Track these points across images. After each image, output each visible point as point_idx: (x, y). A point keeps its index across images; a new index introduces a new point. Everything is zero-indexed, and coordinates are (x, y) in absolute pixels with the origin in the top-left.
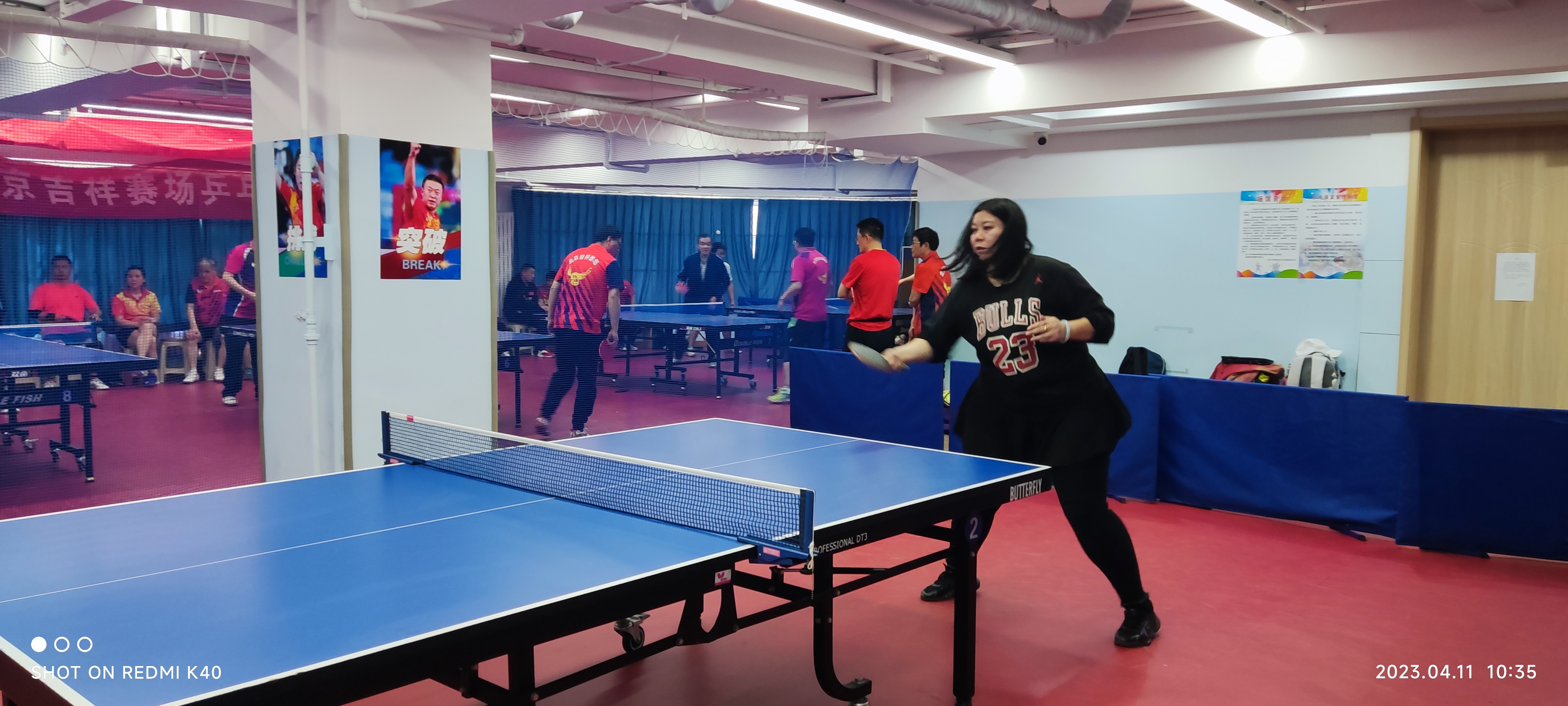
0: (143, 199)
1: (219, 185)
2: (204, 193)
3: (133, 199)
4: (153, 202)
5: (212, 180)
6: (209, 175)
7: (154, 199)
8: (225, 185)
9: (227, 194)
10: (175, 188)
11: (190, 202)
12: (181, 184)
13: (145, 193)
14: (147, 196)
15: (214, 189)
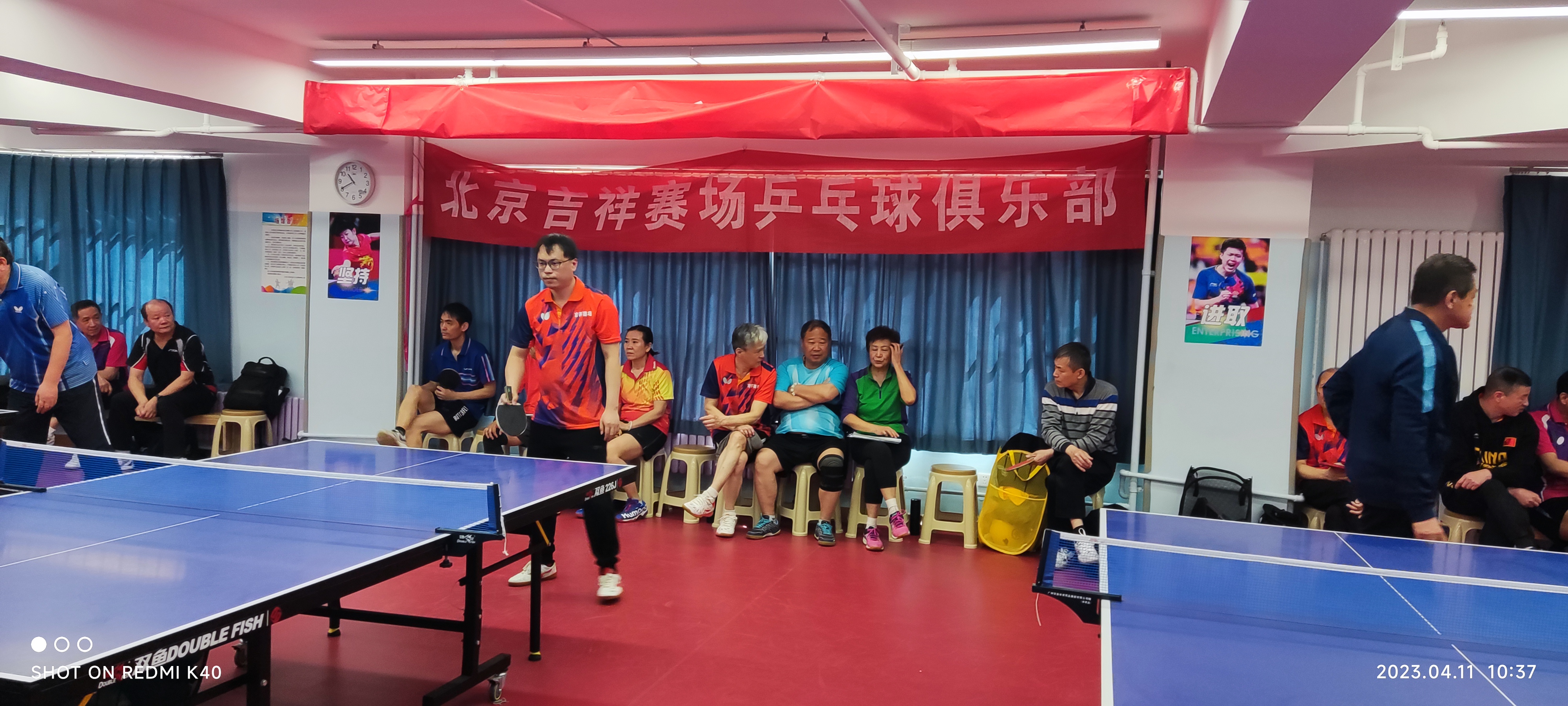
0: (664, 220)
1: (786, 195)
2: (757, 208)
3: (649, 221)
4: (680, 226)
5: (776, 186)
6: (771, 177)
7: (681, 220)
8: (794, 193)
9: (797, 209)
10: (717, 201)
11: (738, 224)
12: (726, 195)
13: (668, 211)
14: (670, 216)
15: (776, 200)
